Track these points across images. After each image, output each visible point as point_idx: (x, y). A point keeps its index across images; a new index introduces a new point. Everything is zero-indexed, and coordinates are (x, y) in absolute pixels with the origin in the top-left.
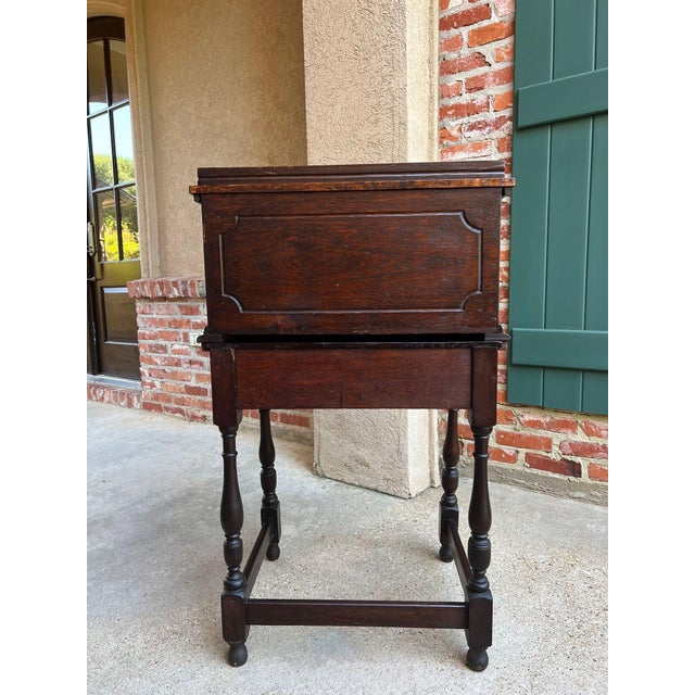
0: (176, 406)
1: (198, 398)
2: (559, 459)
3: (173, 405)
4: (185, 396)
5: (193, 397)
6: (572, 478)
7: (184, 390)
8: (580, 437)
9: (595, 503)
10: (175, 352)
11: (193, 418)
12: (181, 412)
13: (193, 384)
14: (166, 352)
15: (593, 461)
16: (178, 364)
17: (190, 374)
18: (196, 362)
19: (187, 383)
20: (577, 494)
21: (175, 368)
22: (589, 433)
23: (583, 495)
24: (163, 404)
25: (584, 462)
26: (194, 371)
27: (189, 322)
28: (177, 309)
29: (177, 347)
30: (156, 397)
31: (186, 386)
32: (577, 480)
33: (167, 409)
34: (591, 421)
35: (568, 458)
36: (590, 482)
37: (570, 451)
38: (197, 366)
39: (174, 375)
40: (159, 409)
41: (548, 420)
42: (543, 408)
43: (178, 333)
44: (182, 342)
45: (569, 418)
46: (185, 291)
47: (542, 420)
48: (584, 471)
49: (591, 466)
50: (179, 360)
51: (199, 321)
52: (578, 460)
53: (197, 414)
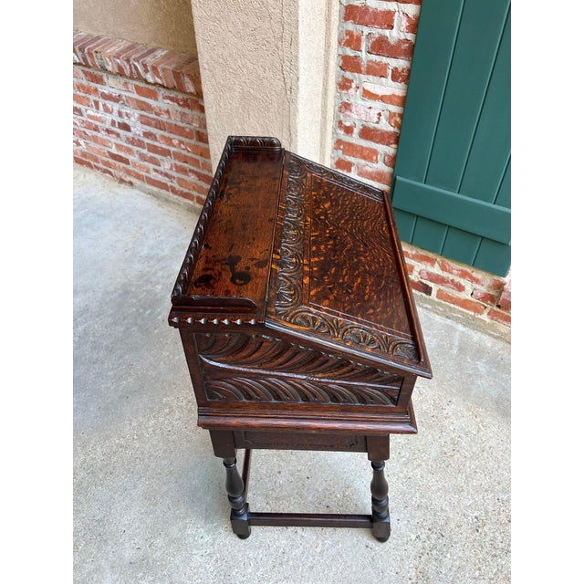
0: (105, 167)
1: (122, 165)
2: (417, 280)
3: (100, 165)
4: (111, 161)
5: (118, 163)
6: (424, 295)
7: (107, 154)
8: (436, 270)
9: (438, 314)
10: (90, 117)
11: (122, 181)
12: (110, 173)
13: (114, 151)
14: (82, 115)
15: (442, 288)
16: (96, 129)
17: (110, 142)
18: (112, 132)
19: (110, 150)
20: (426, 305)
21: (95, 133)
22: (443, 268)
23: (430, 307)
24: (92, 163)
25: (435, 287)
26: (113, 140)
27: (96, 90)
28: (82, 75)
29: (91, 112)
30: (84, 155)
31: (109, 152)
32: (428, 297)
33: (98, 168)
34: (447, 261)
35: (424, 282)
36: (436, 300)
37: (426, 277)
38: (114, 136)
39: (95, 139)
40: (89, 165)
41: (414, 252)
42: (411, 244)
43: (88, 99)
44: (94, 109)
45: (431, 255)
46: (85, 59)
47: (409, 252)
48: (434, 292)
49: (439, 291)
50: (97, 126)
51: (106, 92)
52: (431, 284)
53: (123, 178)
